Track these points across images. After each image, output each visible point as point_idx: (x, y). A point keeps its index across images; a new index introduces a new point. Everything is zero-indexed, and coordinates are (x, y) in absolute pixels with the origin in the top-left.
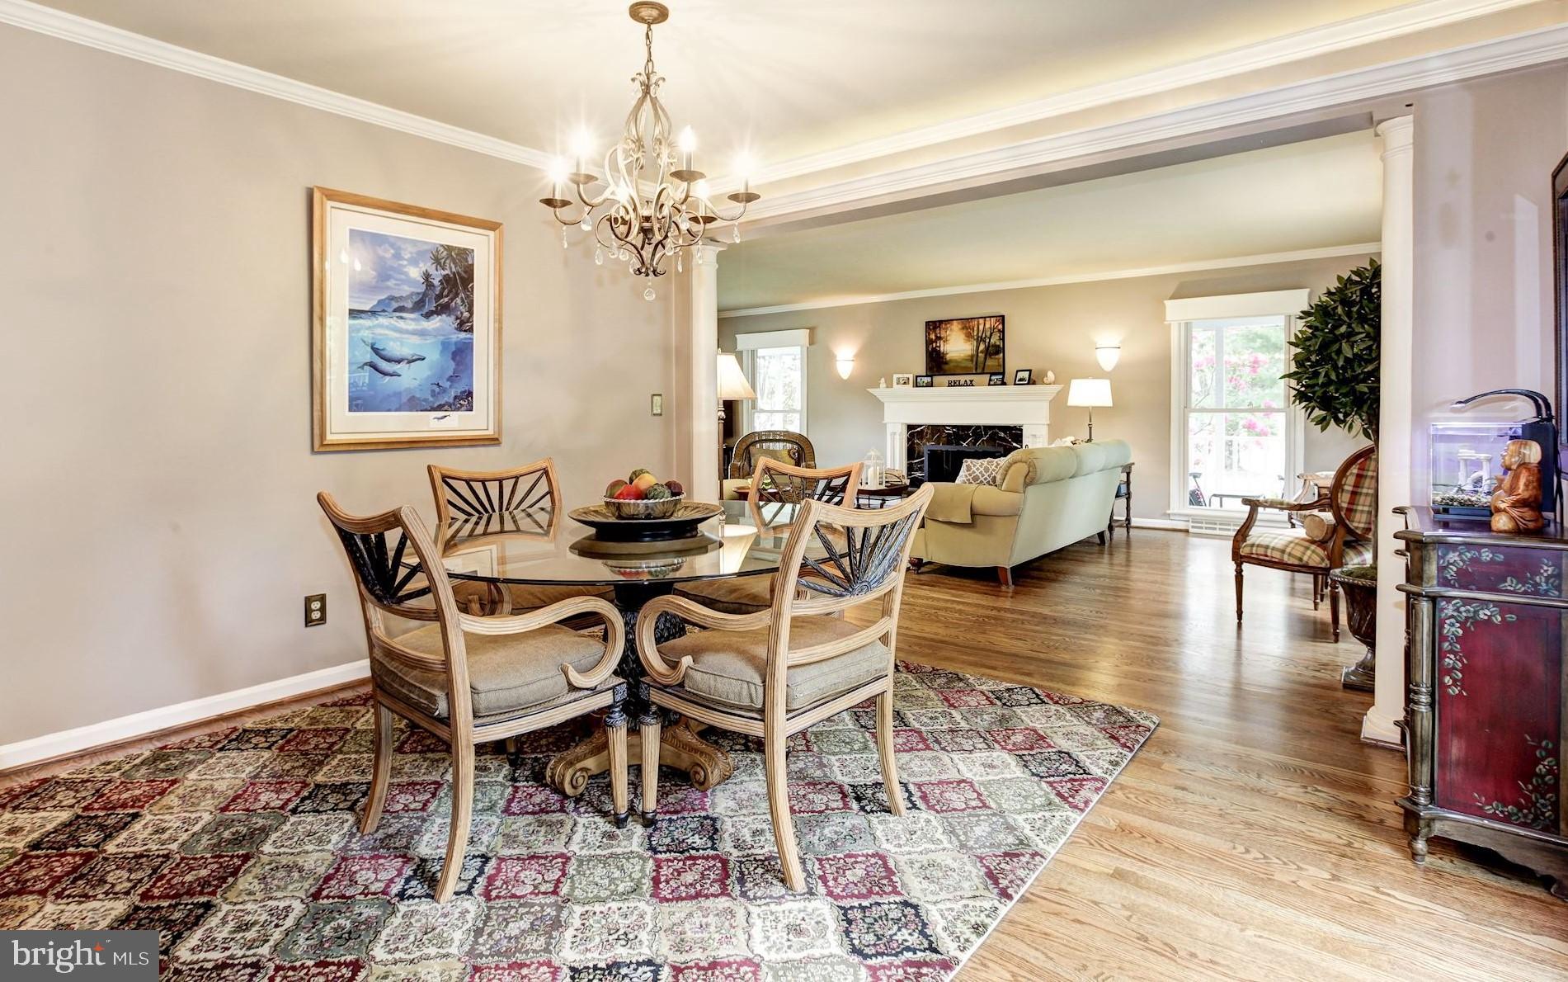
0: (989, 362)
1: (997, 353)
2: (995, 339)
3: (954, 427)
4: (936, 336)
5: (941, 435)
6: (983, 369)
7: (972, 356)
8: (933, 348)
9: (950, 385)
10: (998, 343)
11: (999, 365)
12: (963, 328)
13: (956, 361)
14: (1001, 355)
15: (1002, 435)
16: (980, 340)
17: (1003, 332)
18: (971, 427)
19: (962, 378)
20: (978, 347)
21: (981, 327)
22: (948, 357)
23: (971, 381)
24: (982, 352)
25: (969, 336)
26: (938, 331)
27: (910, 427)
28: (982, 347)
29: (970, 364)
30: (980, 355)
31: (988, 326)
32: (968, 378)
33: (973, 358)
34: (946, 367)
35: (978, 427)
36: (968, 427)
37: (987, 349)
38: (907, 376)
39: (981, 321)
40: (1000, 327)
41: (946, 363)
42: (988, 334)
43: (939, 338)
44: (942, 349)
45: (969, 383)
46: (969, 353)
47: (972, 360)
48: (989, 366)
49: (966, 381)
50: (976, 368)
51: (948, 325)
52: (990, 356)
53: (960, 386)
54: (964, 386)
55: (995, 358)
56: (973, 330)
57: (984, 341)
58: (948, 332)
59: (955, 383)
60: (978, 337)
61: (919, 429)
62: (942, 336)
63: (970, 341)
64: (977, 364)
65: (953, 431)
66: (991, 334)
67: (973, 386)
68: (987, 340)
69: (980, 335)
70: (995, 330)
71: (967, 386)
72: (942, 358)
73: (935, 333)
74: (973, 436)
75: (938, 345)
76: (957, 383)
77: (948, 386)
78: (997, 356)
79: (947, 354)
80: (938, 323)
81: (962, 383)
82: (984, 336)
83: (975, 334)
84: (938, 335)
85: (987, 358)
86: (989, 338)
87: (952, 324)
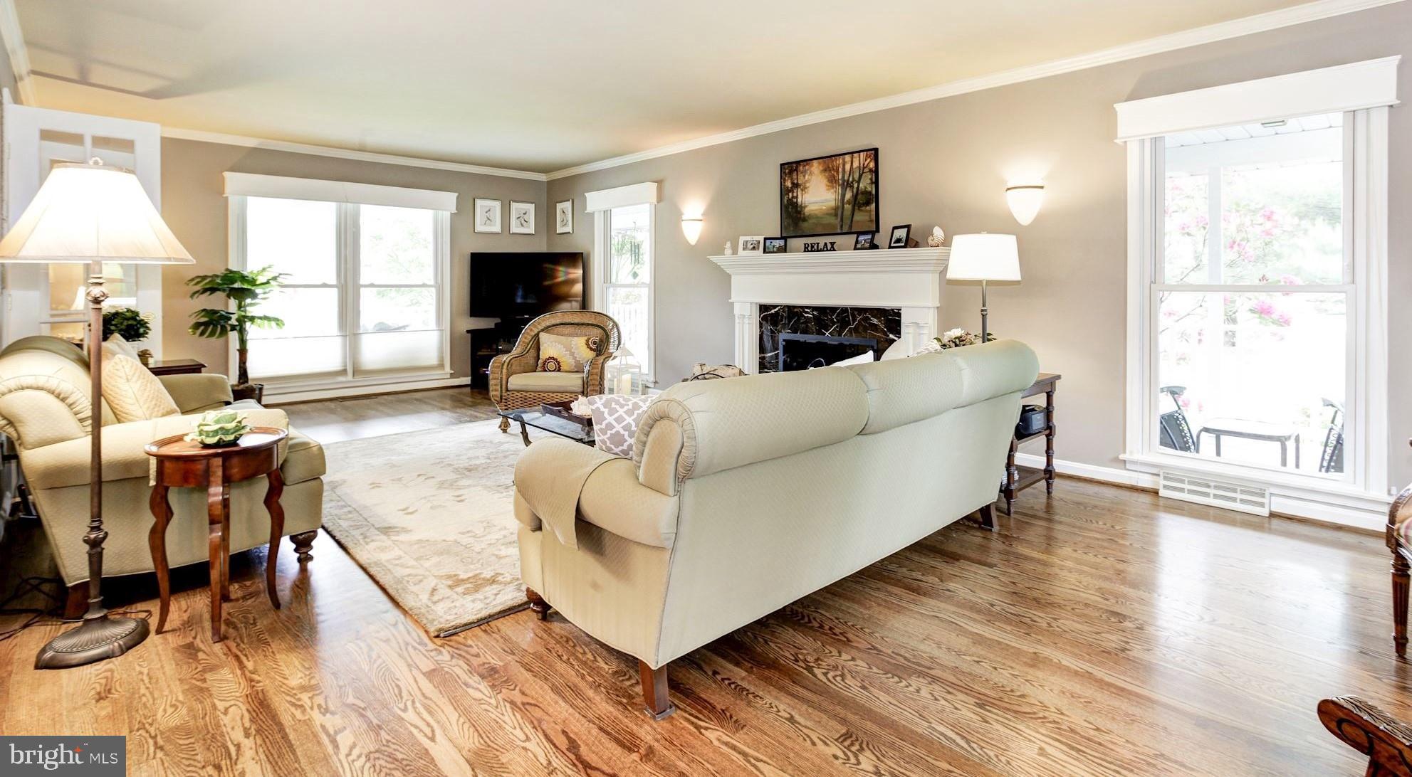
0: (859, 217)
1: (869, 202)
2: (865, 184)
3: (814, 308)
4: (793, 183)
5: (799, 319)
6: (851, 227)
7: (836, 209)
8: (789, 200)
9: (806, 250)
10: (869, 189)
11: (871, 221)
12: (825, 170)
13: (817, 217)
14: (873, 206)
15: (875, 321)
16: (847, 185)
17: (876, 172)
18: (837, 308)
19: (822, 241)
20: (843, 196)
21: (848, 167)
22: (807, 211)
23: (833, 244)
24: (849, 202)
25: (832, 180)
26: (795, 174)
27: (764, 308)
28: (849, 195)
29: (833, 220)
30: (847, 206)
31: (856, 164)
32: (828, 239)
33: (837, 211)
34: (804, 225)
35: (844, 310)
36: (833, 309)
37: (855, 197)
38: (756, 238)
39: (848, 158)
40: (872, 165)
41: (804, 220)
42: (856, 176)
43: (796, 185)
44: (799, 200)
45: (829, 247)
46: (833, 204)
47: (836, 215)
48: (858, 222)
49: (826, 244)
50: (842, 226)
51: (807, 167)
52: (859, 207)
53: (818, 251)
54: (823, 251)
55: (867, 211)
56: (838, 172)
57: (852, 187)
58: (807, 177)
59: (812, 247)
60: (844, 181)
61: (773, 311)
62: (800, 182)
63: (833, 188)
64: (842, 220)
65: (813, 314)
66: (860, 176)
67: (834, 250)
68: (856, 185)
69: (846, 178)
70: (866, 170)
71: (827, 250)
72: (800, 213)
73: (792, 179)
74: (838, 320)
75: (795, 194)
76: (816, 247)
77: (805, 251)
78: (868, 208)
79: (805, 207)
80: (794, 165)
81: (821, 246)
82: (851, 179)
83: (840, 177)
84: (795, 181)
85: (856, 211)
86: (859, 182)
87: (812, 166)
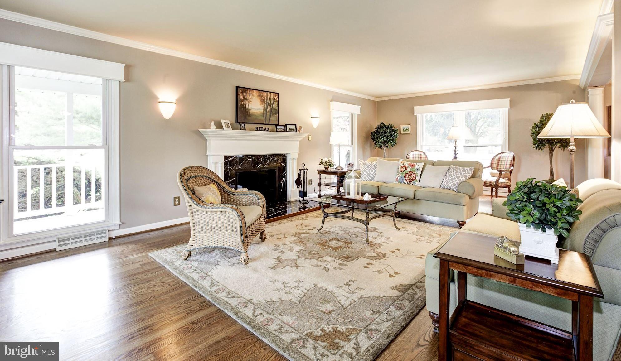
0: (272, 118)
1: (276, 114)
2: (275, 106)
3: (252, 156)
4: (244, 97)
5: (245, 162)
6: (269, 122)
7: (264, 113)
8: (241, 105)
10: (276, 108)
11: (277, 121)
12: (259, 96)
13: (255, 115)
14: (278, 115)
15: (277, 159)
16: (268, 105)
17: (278, 102)
18: (262, 155)
19: (264, 127)
20: (267, 109)
21: (269, 97)
22: (251, 112)
25: (262, 101)
26: (245, 93)
27: (226, 158)
28: (269, 109)
29: (262, 118)
30: (268, 113)
31: (272, 97)
32: (267, 126)
33: (264, 114)
34: (249, 118)
35: (266, 156)
37: (271, 110)
38: (227, 121)
39: (269, 94)
40: (277, 99)
41: (250, 115)
42: (272, 102)
43: (245, 99)
44: (247, 106)
45: (267, 129)
46: (262, 111)
47: (264, 116)
48: (272, 120)
49: (265, 128)
50: (266, 121)
51: (251, 92)
52: (273, 114)
53: (262, 131)
54: (264, 131)
55: (275, 117)
56: (265, 98)
57: (270, 106)
58: (251, 96)
59: (260, 129)
60: (267, 103)
61: (231, 159)
62: (247, 98)
63: (263, 104)
64: (266, 119)
65: (252, 159)
66: (273, 102)
67: (269, 131)
68: (272, 106)
69: (268, 101)
70: (275, 101)
71: (266, 131)
72: (247, 112)
73: (243, 95)
74: (263, 161)
75: (245, 103)
76: (261, 129)
77: (256, 130)
78: (276, 115)
79: (250, 110)
80: (245, 89)
81: (264, 129)
82: (270, 103)
83: (266, 101)
84: (245, 97)
85: (271, 116)
86: (273, 105)
87: (253, 92)
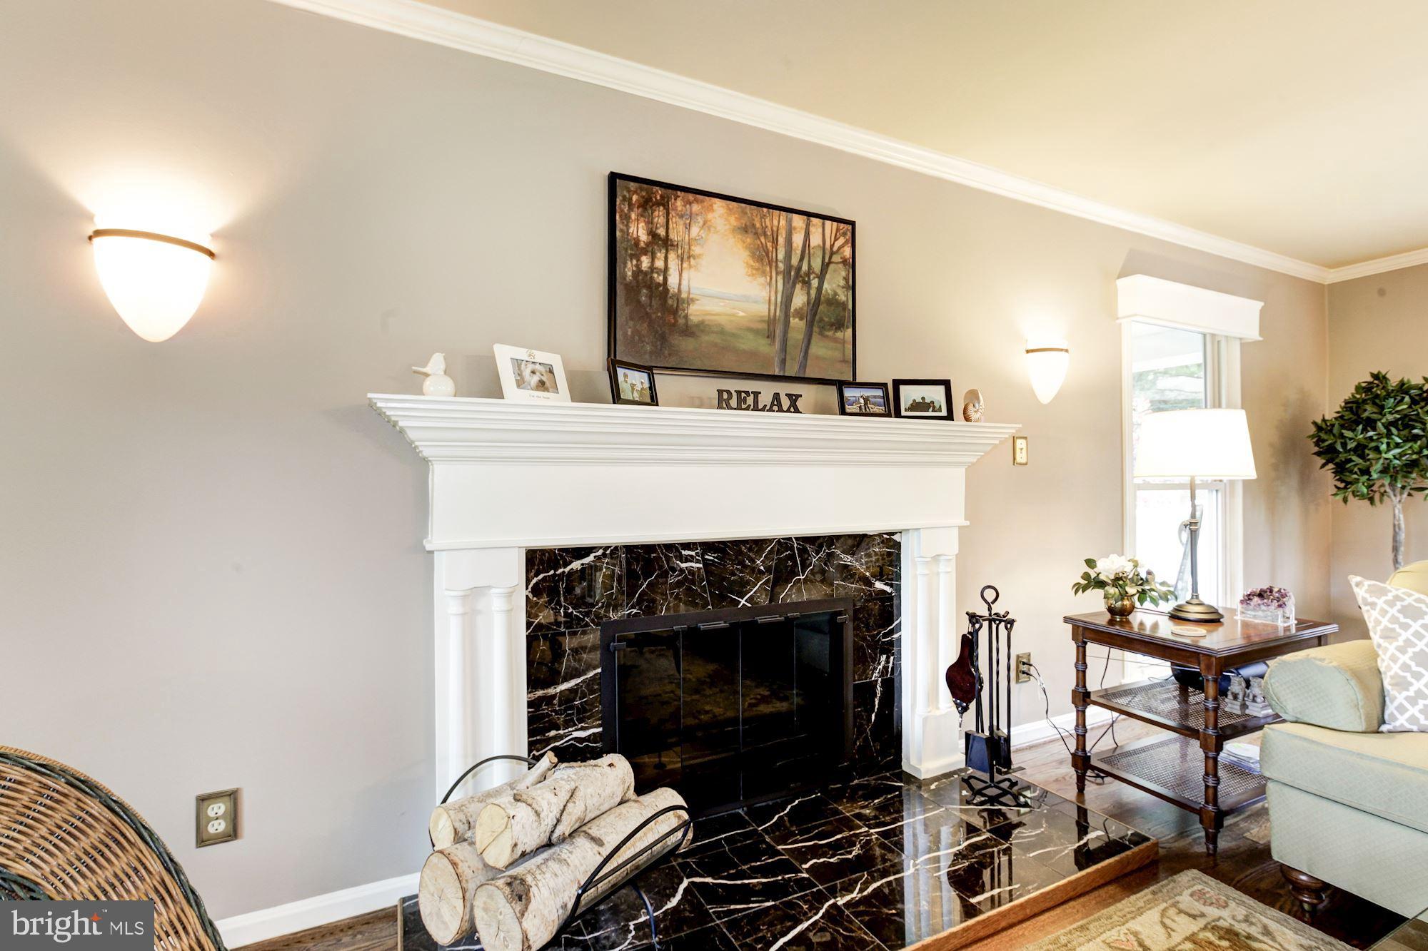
0: (819, 348)
1: (839, 325)
2: (834, 283)
3: (707, 546)
4: (653, 234)
5: (662, 578)
6: (803, 366)
7: (771, 322)
8: (638, 271)
9: (723, 401)
10: (842, 298)
11: (844, 359)
12: (741, 229)
13: (722, 332)
14: (850, 331)
15: (848, 560)
16: (795, 277)
17: (852, 266)
18: (763, 543)
19: (767, 391)
20: (788, 299)
21: (798, 240)
22: (695, 312)
23: (794, 398)
24: (799, 314)
25: (763, 258)
26: (659, 215)
27: (538, 560)
28: (799, 299)
29: (763, 346)
30: (794, 322)
31: (816, 240)
32: (784, 389)
33: (774, 327)
34: (687, 345)
35: (785, 543)
36: (758, 545)
37: (815, 304)
39: (798, 221)
40: (847, 251)
41: (689, 331)
42: (817, 264)
43: (661, 242)
44: (673, 281)
45: (786, 403)
46: (762, 310)
47: (770, 336)
48: (818, 358)
49: (777, 396)
50: (783, 362)
51: (695, 207)
52: (822, 329)
53: (756, 408)
54: (771, 410)
55: (836, 340)
56: (775, 242)
57: (807, 284)
58: (695, 230)
59: (740, 400)
60: (789, 267)
61: (576, 565)
62: (673, 236)
63: (764, 273)
64: (784, 348)
65: (705, 561)
66: (825, 266)
67: (797, 411)
68: (815, 283)
69: (795, 261)
70: (836, 258)
71: (781, 410)
72: (675, 312)
73: (650, 222)
74: (768, 570)
75: (659, 264)
76: (750, 400)
77: (720, 407)
78: (839, 335)
79: (690, 301)
80: (659, 192)
81: (765, 399)
82: (805, 267)
83: (781, 256)
84: (662, 232)
85: (815, 338)
86: (821, 277)
87: (710, 209)
